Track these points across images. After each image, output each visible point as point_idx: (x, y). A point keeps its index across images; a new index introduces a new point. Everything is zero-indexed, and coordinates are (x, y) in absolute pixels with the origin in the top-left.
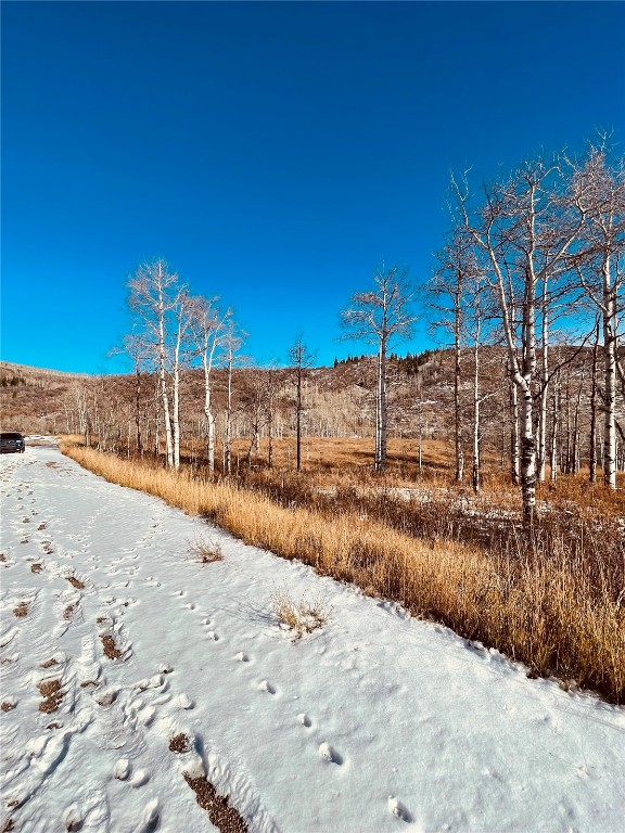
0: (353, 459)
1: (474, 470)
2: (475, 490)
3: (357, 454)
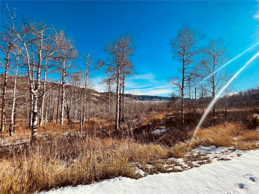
1: (11, 126)
2: (10, 135)
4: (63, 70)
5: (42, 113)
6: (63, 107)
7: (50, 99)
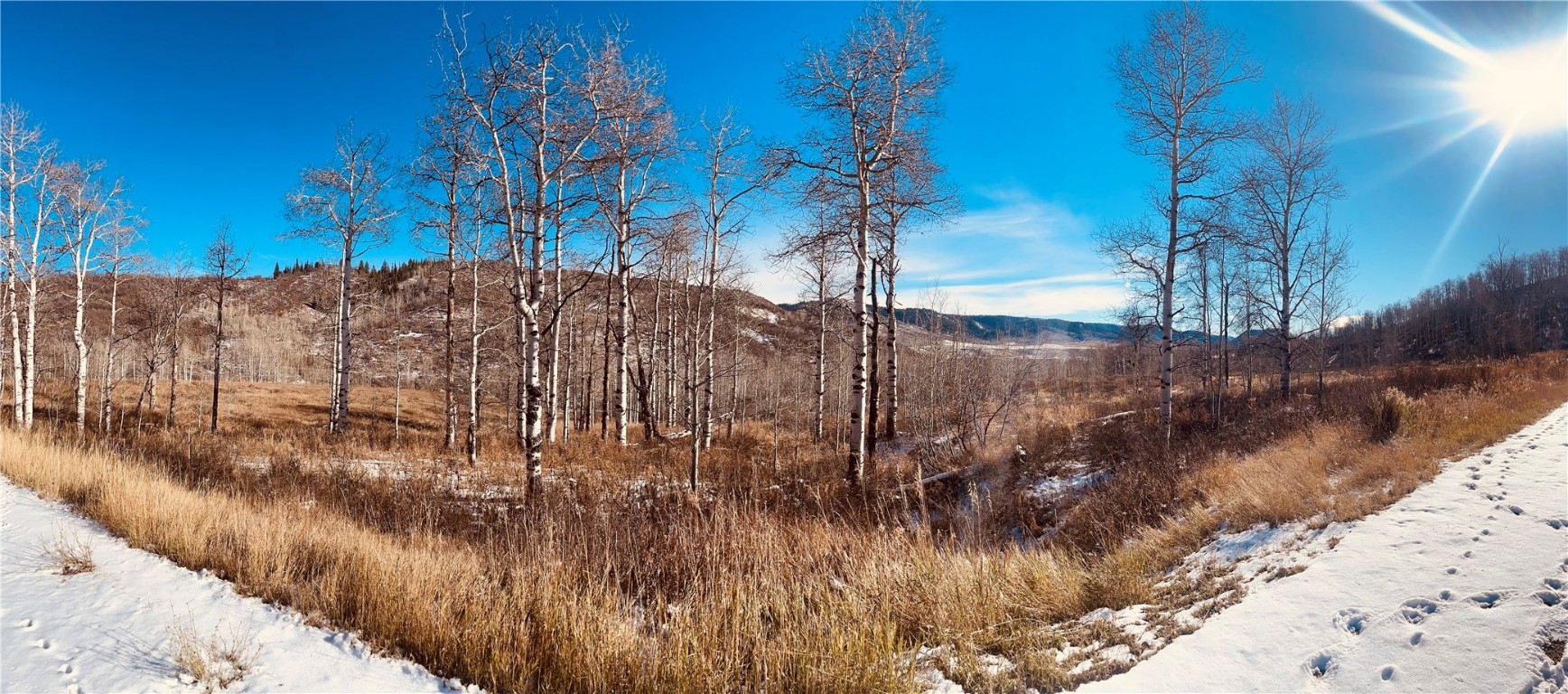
0: (297, 416)
1: (470, 431)
2: (471, 461)
3: (302, 407)
4: (621, 213)
5: (555, 392)
6: (624, 368)
7: (578, 340)
